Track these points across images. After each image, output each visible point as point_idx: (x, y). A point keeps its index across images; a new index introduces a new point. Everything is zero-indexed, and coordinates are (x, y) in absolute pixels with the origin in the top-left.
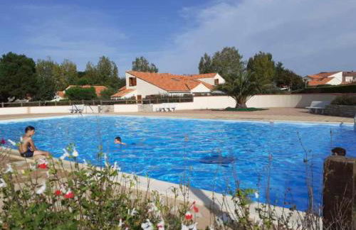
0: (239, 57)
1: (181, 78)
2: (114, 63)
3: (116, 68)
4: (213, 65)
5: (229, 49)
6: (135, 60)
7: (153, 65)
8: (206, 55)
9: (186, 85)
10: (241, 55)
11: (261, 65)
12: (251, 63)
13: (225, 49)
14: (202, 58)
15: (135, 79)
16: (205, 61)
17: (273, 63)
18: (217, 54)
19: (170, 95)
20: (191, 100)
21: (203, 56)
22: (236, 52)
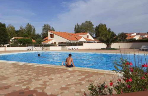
0: (92, 25)
1: (72, 34)
2: (33, 27)
3: (34, 29)
4: (81, 29)
5: (88, 22)
6: (44, 26)
7: (53, 28)
8: (77, 24)
9: (76, 38)
10: (93, 25)
11: (102, 29)
12: (97, 28)
13: (86, 22)
14: (76, 26)
15: (53, 34)
16: (77, 27)
17: (107, 28)
18: (83, 24)
19: (72, 42)
20: (82, 45)
21: (76, 25)
22: (91, 23)
